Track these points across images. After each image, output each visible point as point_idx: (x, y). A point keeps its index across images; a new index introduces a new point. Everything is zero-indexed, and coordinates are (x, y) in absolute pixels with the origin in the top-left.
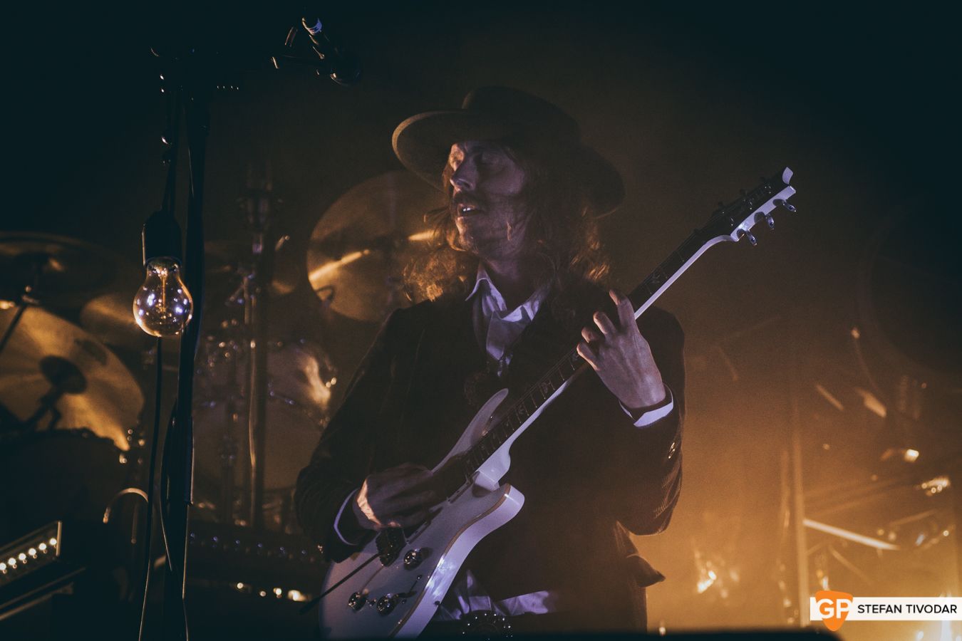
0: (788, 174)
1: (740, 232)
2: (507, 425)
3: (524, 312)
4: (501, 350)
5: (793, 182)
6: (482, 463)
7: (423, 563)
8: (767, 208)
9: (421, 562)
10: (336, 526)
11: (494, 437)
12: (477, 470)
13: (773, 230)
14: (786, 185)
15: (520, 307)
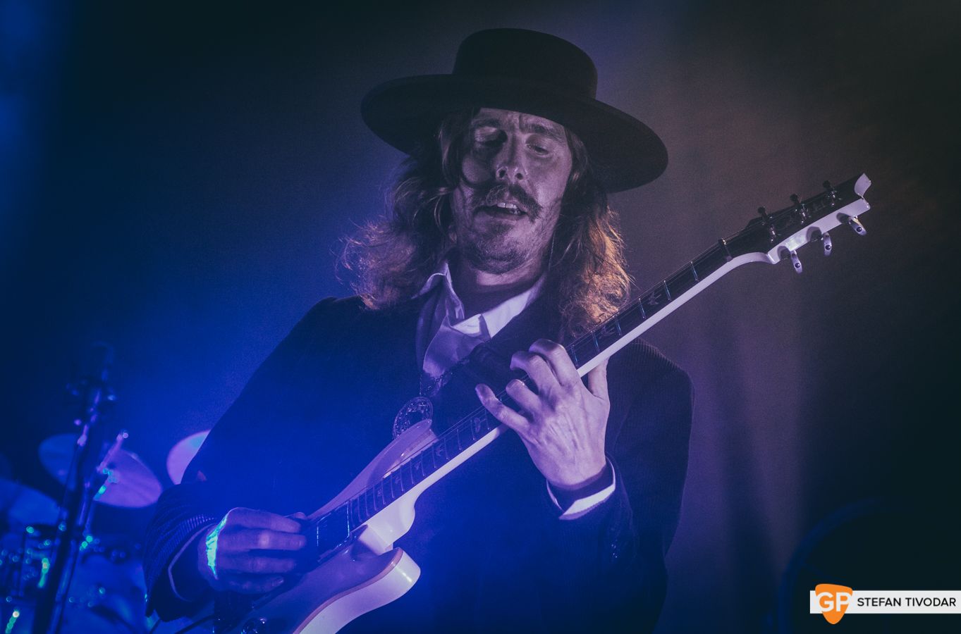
0: (863, 184)
1: (784, 253)
2: (417, 468)
3: (483, 325)
4: (442, 369)
5: (868, 196)
6: (373, 513)
10: (170, 569)
11: (396, 482)
12: (365, 524)
13: (829, 257)
14: (858, 197)
15: (479, 315)
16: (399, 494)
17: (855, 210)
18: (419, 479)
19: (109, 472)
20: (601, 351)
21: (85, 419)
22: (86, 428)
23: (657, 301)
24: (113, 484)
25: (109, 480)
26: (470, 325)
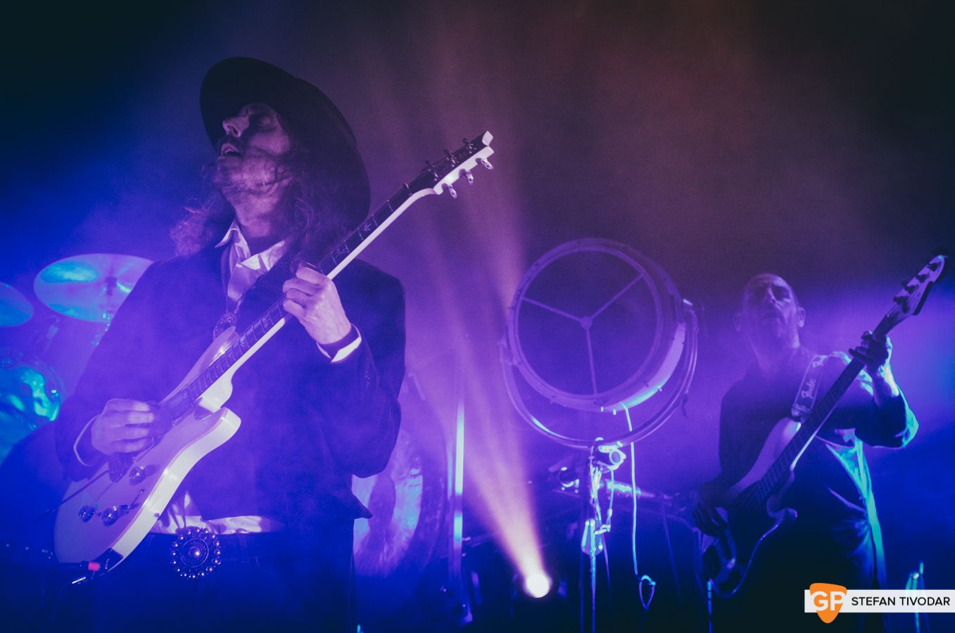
0: (488, 137)
1: (445, 187)
2: (230, 356)
3: (261, 261)
4: (240, 293)
6: (205, 389)
7: (146, 479)
8: (469, 164)
9: (145, 478)
10: (75, 447)
11: (217, 367)
12: (201, 396)
13: (472, 185)
14: (485, 146)
15: (258, 254)
16: (220, 375)
17: (485, 154)
18: (232, 363)
20: (338, 264)
26: (253, 263)
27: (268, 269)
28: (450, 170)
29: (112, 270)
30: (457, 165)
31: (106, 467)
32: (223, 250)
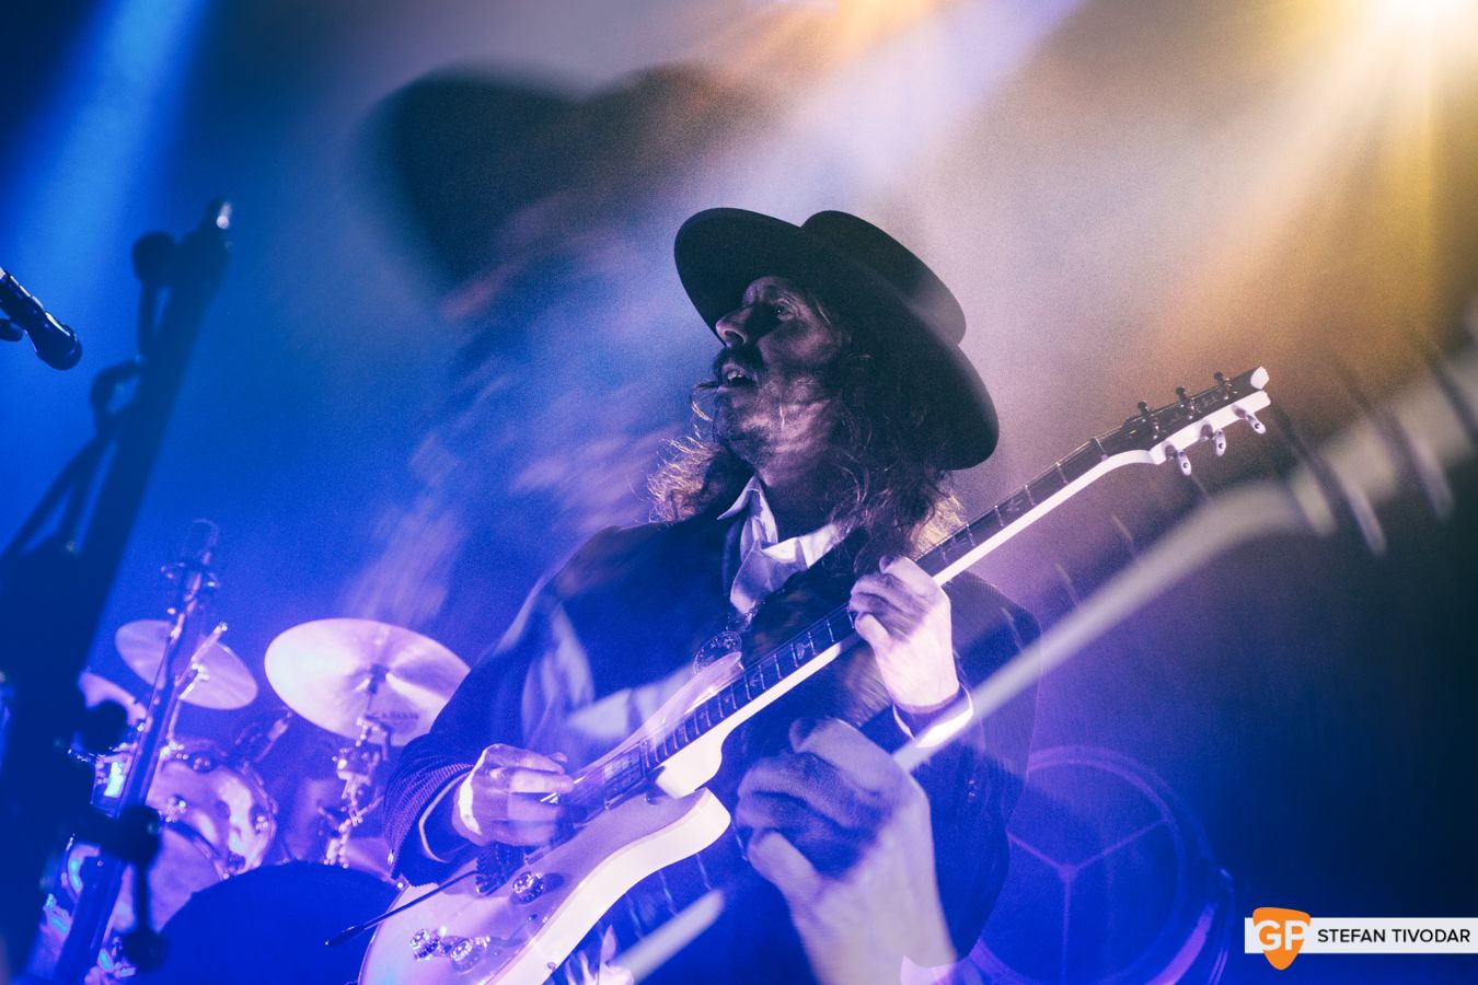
0: (1261, 376)
1: (1170, 451)
2: (727, 701)
3: (799, 552)
4: (752, 602)
5: (1267, 389)
7: (545, 896)
8: (1221, 419)
9: (542, 894)
10: (421, 824)
11: (701, 717)
12: (662, 764)
13: (1221, 458)
14: (1256, 390)
15: (794, 540)
16: (704, 730)
17: (1255, 403)
18: (729, 712)
19: (201, 668)
20: (951, 563)
21: (181, 607)
22: (181, 618)
23: (1018, 506)
24: (203, 680)
25: (199, 676)
26: (784, 552)
27: (810, 562)
28: (1184, 423)
29: (388, 651)
30: (1197, 418)
31: (473, 865)
32: (729, 526)
